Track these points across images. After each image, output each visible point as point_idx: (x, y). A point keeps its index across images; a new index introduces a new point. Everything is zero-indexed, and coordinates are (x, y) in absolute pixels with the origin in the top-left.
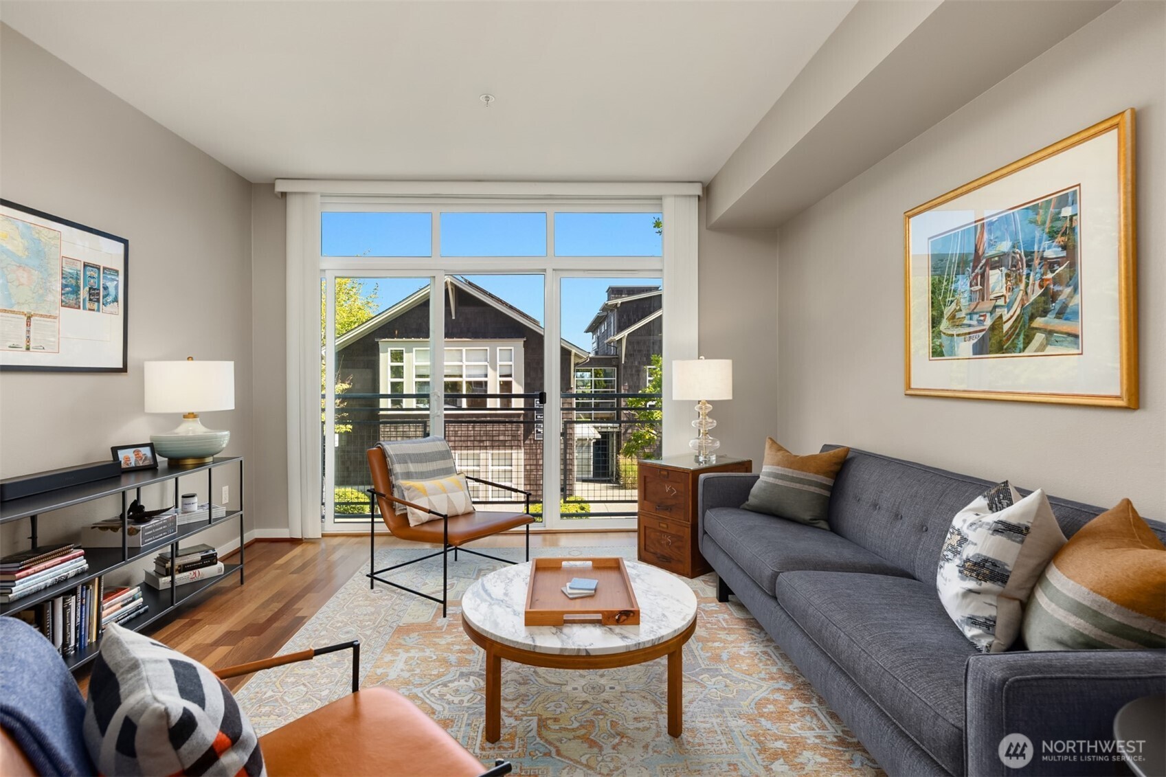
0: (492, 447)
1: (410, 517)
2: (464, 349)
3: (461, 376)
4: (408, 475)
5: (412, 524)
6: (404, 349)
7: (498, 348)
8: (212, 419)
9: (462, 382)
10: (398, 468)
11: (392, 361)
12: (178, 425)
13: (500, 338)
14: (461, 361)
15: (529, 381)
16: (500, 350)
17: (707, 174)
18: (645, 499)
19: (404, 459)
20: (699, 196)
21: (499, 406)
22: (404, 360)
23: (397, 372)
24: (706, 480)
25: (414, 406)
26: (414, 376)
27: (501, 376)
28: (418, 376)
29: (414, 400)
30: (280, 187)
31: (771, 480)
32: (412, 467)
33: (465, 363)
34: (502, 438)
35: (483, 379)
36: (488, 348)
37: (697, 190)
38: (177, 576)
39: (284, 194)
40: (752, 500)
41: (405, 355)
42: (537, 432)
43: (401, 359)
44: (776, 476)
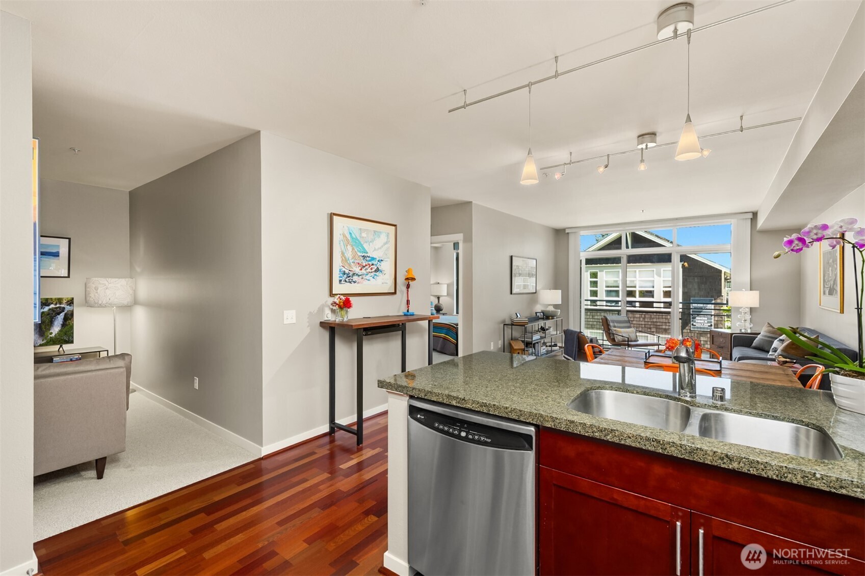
0: (657, 332)
1: (616, 339)
2: (637, 270)
3: (635, 287)
4: (615, 327)
5: (616, 341)
6: (598, 271)
7: (662, 269)
8: (556, 306)
9: (635, 291)
10: (611, 324)
11: (591, 278)
12: (547, 307)
13: (664, 262)
14: (635, 277)
15: (686, 291)
16: (664, 270)
17: (754, 210)
18: (713, 344)
19: (613, 321)
20: (751, 219)
21: (662, 307)
22: (598, 277)
23: (594, 284)
24: (734, 336)
25: (605, 305)
26: (604, 286)
27: (664, 287)
28: (607, 287)
29: (605, 302)
30: (567, 231)
31: (766, 338)
32: (616, 324)
33: (638, 278)
34: (664, 327)
35: (651, 289)
36: (655, 269)
37: (750, 216)
38: (553, 348)
39: (568, 233)
40: (754, 344)
41: (599, 273)
42: (693, 324)
43: (596, 277)
44: (765, 336)
